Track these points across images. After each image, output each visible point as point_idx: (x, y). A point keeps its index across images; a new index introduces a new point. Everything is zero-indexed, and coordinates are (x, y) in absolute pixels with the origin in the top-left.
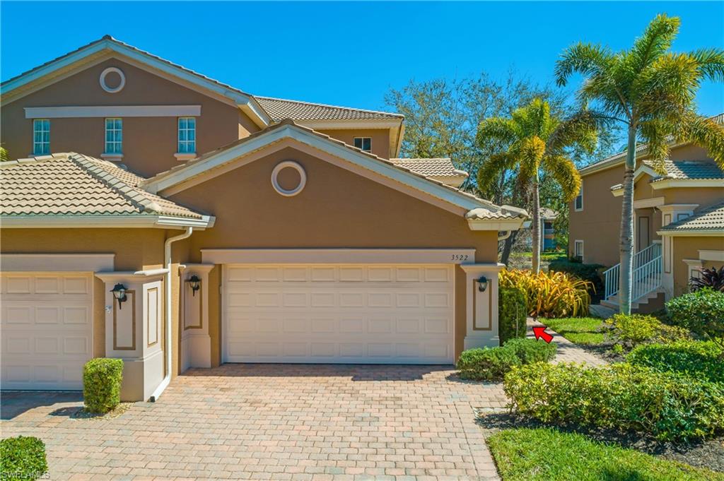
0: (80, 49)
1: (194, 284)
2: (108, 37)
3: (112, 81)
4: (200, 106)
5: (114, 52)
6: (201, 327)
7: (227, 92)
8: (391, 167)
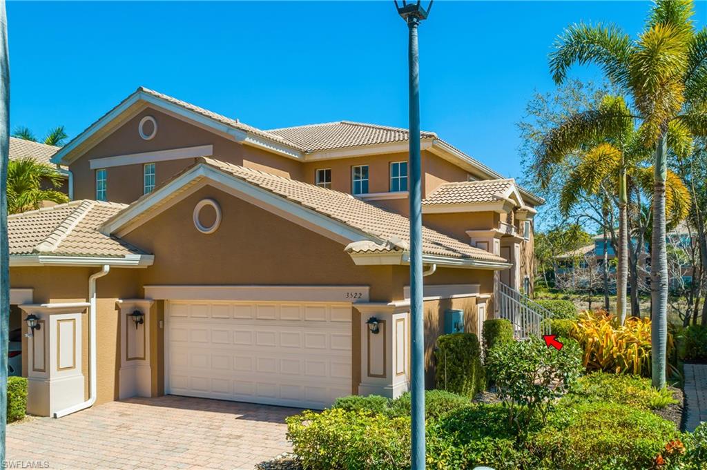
0: (122, 103)
1: (138, 318)
2: (140, 89)
3: (148, 128)
4: (212, 146)
5: (148, 103)
6: (144, 359)
7: (229, 129)
8: (284, 199)
